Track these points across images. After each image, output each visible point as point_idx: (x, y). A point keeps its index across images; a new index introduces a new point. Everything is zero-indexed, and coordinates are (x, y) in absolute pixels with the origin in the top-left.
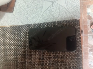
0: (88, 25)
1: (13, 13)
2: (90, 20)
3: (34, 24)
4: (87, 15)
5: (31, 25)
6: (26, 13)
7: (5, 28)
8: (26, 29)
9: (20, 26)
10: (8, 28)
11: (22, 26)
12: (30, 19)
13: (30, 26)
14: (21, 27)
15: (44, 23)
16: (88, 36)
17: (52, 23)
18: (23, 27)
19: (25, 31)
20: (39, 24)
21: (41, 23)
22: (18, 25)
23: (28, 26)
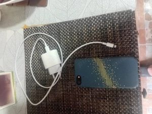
0: (146, 29)
1: (46, 7)
2: (149, 22)
3: (77, 20)
4: (145, 14)
5: (73, 21)
6: (65, 7)
7: (37, 27)
8: (66, 27)
9: (58, 24)
10: (42, 27)
11: (61, 23)
12: (71, 13)
13: (72, 23)
14: (60, 25)
15: (90, 18)
16: (147, 46)
17: (101, 17)
18: (63, 25)
19: (65, 29)
20: (83, 19)
21: (86, 17)
22: (55, 22)
23: (69, 23)
